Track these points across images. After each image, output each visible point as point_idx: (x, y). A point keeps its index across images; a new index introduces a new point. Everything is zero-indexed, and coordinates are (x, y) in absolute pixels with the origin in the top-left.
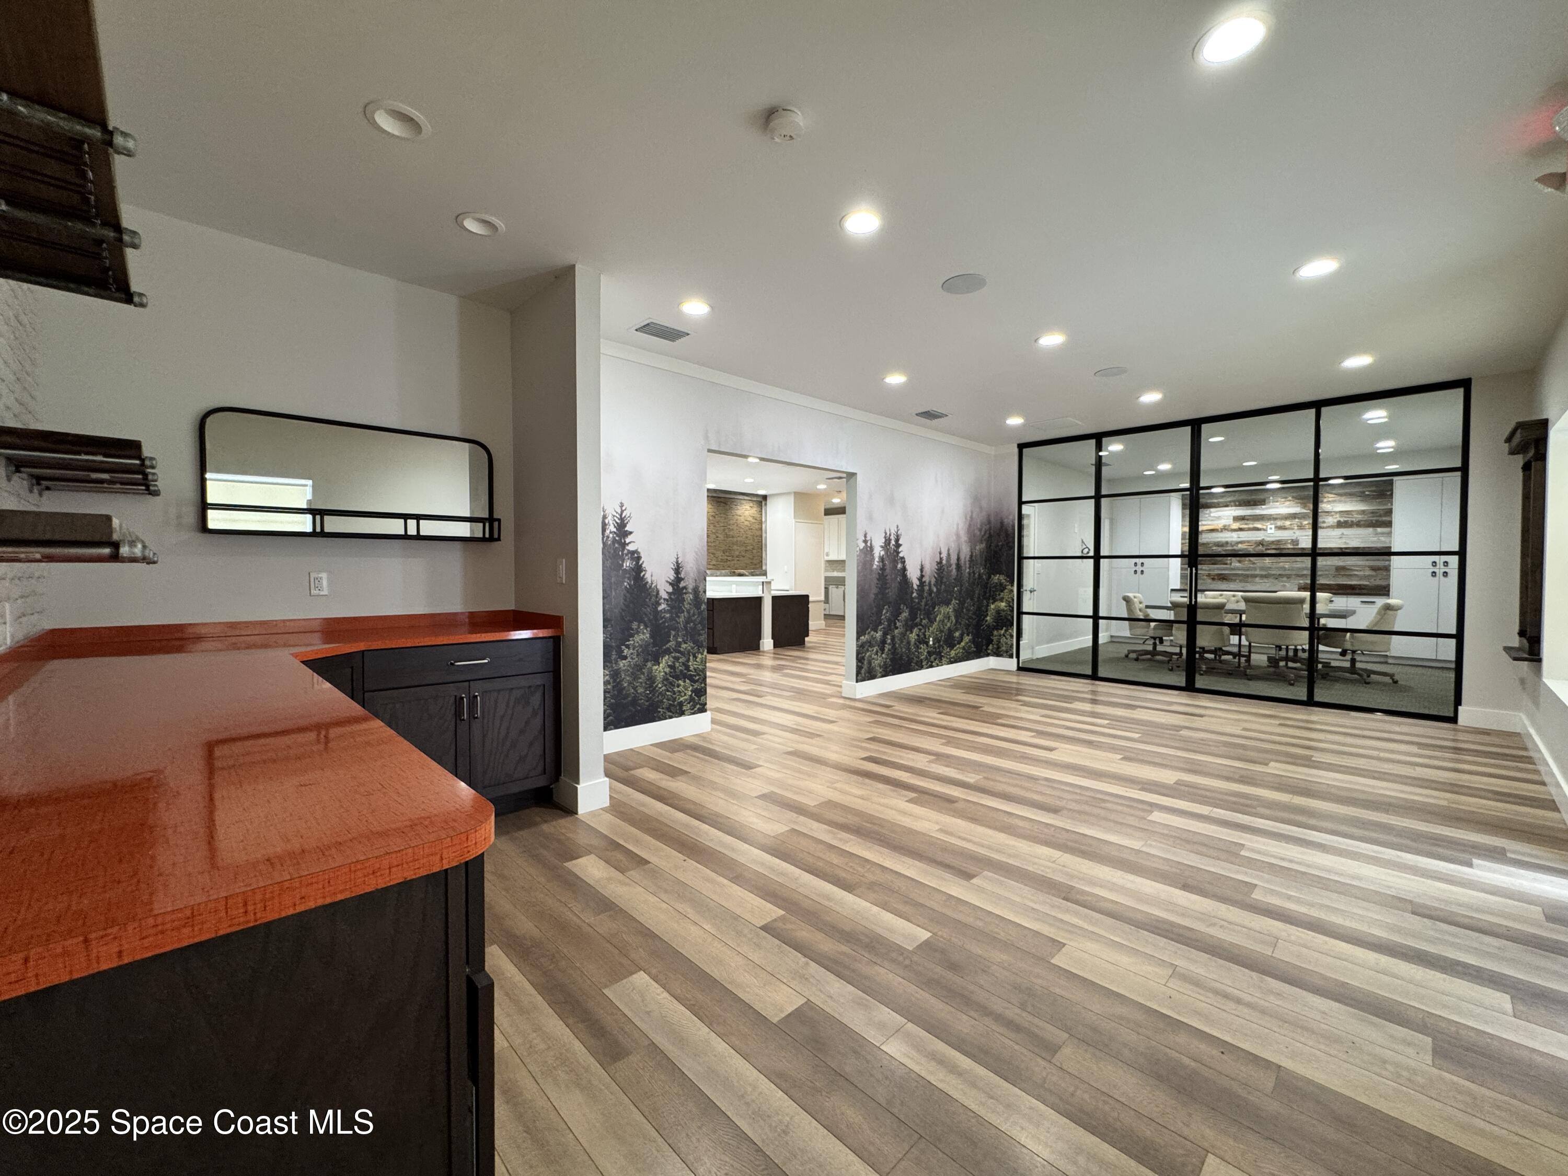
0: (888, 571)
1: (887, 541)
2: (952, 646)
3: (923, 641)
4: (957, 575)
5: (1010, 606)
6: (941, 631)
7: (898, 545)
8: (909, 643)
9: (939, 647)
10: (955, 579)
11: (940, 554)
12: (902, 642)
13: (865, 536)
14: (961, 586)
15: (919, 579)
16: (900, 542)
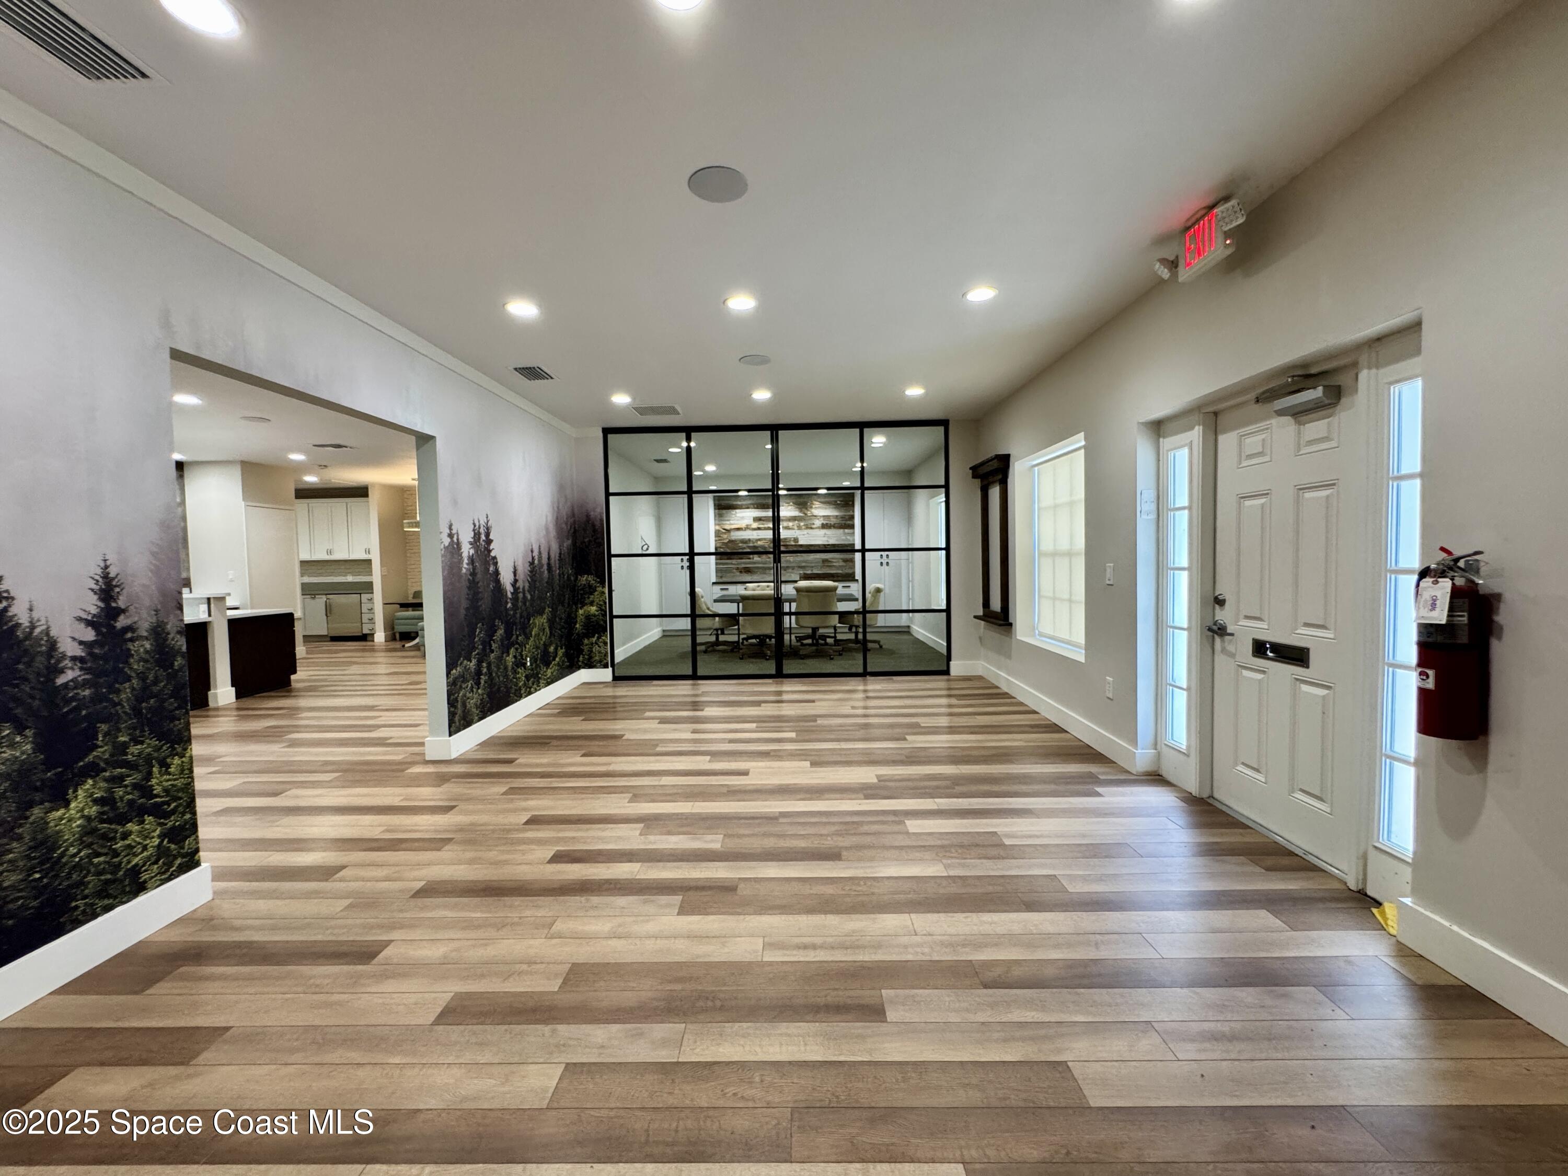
0: (479, 576)
1: (477, 535)
2: (548, 664)
3: (520, 663)
4: (549, 578)
5: (602, 610)
6: (537, 648)
7: (489, 542)
8: (506, 668)
9: (536, 667)
10: (547, 583)
11: (532, 551)
12: (499, 668)
13: (450, 529)
14: (553, 590)
15: (512, 585)
16: (491, 537)
